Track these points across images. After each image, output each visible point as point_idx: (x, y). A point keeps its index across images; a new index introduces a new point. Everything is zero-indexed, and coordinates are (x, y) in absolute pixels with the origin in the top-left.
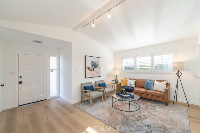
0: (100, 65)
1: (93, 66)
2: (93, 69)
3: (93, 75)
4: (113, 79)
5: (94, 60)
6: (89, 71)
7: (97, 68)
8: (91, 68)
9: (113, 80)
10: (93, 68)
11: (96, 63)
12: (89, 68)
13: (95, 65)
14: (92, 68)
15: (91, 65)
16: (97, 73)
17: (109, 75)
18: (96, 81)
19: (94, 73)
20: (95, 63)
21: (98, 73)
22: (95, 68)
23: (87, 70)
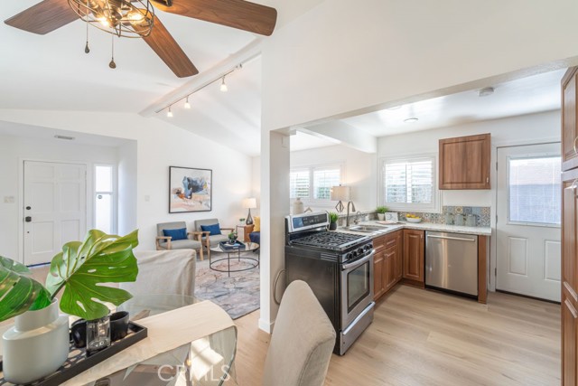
0: (209, 186)
1: (189, 188)
2: (191, 195)
3: (191, 206)
4: (243, 217)
5: (194, 176)
6: (179, 199)
7: (200, 192)
8: (183, 192)
9: (241, 220)
10: (189, 191)
11: (198, 182)
12: (178, 193)
13: (194, 187)
14: (185, 191)
15: (185, 186)
16: (201, 203)
17: (235, 208)
18: (197, 219)
19: (191, 202)
20: (196, 182)
21: (204, 203)
22: (194, 191)
23: (173, 196)
